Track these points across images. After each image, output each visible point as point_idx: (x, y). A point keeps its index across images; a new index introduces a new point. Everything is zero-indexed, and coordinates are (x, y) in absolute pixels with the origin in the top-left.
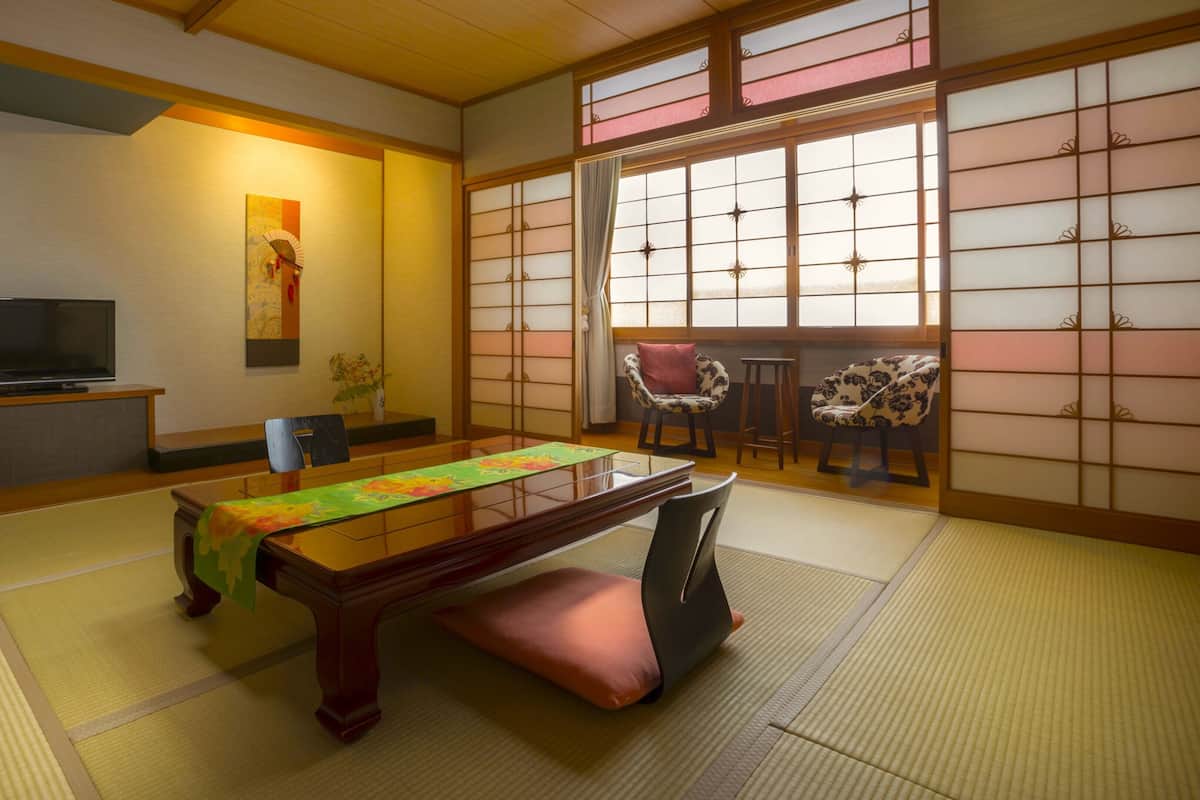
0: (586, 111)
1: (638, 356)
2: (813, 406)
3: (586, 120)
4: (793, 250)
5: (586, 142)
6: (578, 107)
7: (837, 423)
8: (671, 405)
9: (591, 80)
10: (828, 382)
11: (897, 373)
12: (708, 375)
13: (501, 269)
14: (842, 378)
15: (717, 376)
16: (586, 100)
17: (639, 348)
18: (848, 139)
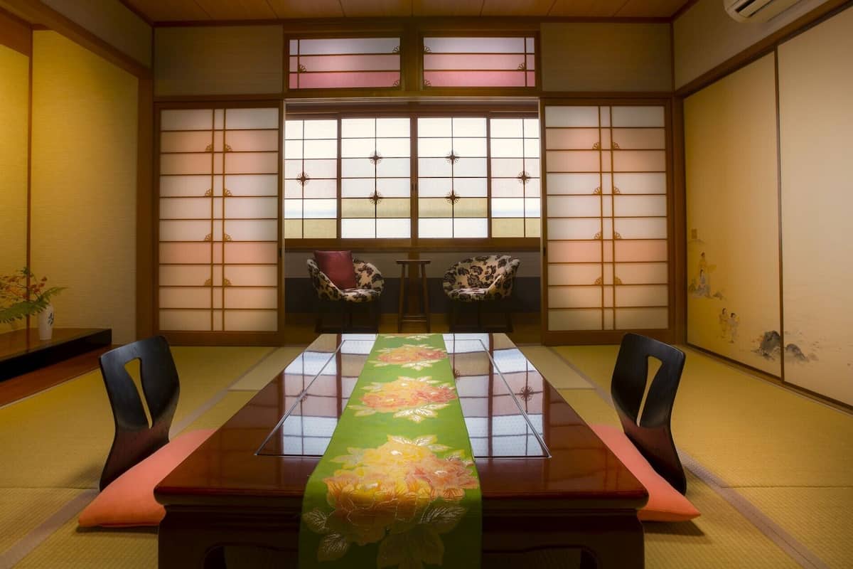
0: (293, 62)
1: (314, 261)
2: (446, 291)
3: (293, 68)
4: (414, 188)
5: (293, 85)
6: (286, 55)
7: (473, 300)
8: (355, 297)
9: (299, 37)
10: (449, 273)
11: (486, 266)
12: (365, 274)
13: (202, 185)
14: (457, 271)
15: (373, 273)
16: (293, 51)
17: (316, 255)
18: (448, 120)
